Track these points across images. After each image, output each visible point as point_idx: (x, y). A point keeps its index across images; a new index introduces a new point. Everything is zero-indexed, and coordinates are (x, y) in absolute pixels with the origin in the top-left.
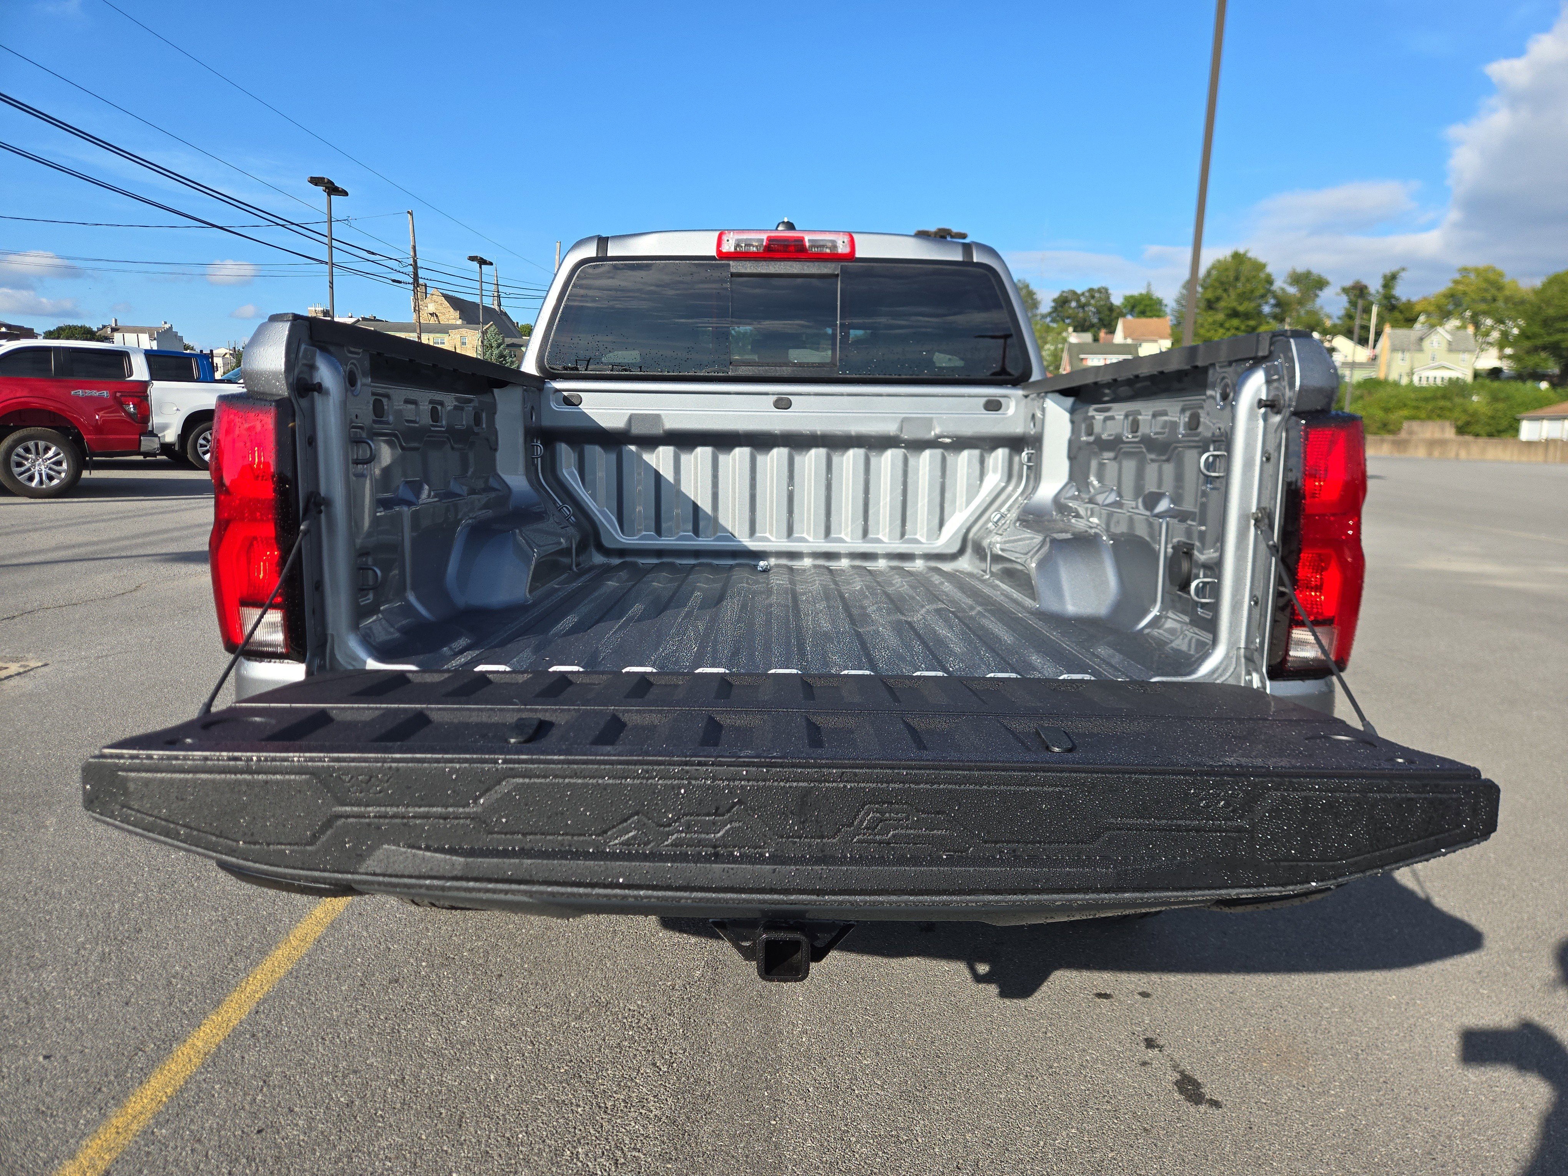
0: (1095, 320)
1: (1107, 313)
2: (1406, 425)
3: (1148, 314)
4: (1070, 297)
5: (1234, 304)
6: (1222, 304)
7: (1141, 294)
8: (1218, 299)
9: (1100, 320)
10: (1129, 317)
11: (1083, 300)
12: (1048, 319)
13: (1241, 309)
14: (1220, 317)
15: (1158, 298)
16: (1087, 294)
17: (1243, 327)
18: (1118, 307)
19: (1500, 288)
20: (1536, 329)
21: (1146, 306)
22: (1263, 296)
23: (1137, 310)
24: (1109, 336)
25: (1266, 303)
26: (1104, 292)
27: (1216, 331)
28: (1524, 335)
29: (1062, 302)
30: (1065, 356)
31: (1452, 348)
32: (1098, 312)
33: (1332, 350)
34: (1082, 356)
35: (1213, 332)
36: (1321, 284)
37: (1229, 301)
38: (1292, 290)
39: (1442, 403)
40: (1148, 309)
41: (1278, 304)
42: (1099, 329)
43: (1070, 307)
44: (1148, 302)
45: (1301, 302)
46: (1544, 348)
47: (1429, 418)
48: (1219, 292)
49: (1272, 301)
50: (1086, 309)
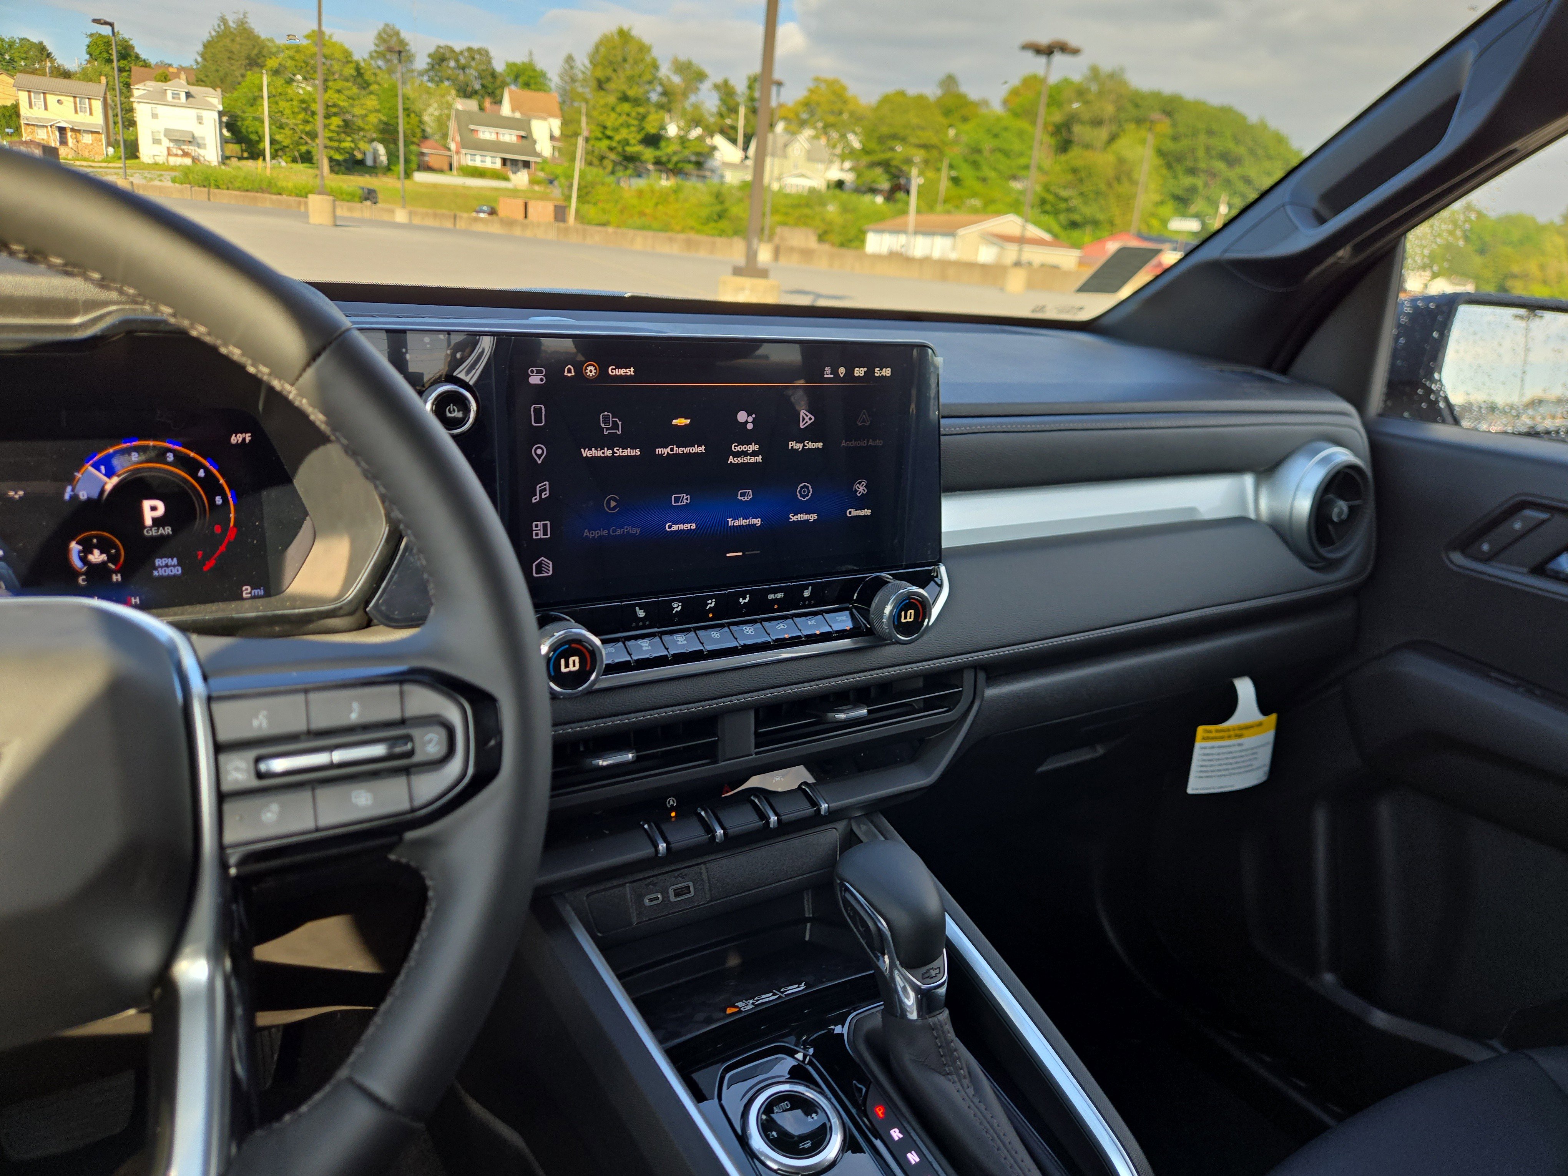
0: (477, 86)
1: (490, 79)
2: (779, 230)
3: (533, 86)
4: (448, 55)
5: (624, 87)
6: (611, 86)
7: (523, 63)
8: (608, 80)
9: (483, 86)
10: (513, 87)
11: (463, 61)
12: (426, 78)
13: (631, 93)
14: (612, 99)
15: (542, 71)
16: (466, 54)
17: (634, 114)
18: (501, 74)
19: (845, 102)
20: (873, 145)
21: (530, 77)
22: (650, 82)
23: (521, 80)
24: (495, 107)
25: (654, 90)
26: (484, 53)
27: (608, 115)
28: (866, 151)
29: (440, 59)
30: (452, 125)
31: (811, 157)
32: (480, 77)
33: (714, 148)
34: (472, 127)
35: (605, 115)
36: (701, 77)
37: (618, 84)
38: (676, 80)
39: (807, 211)
40: (532, 81)
41: (665, 94)
42: (483, 97)
43: (448, 67)
44: (532, 74)
45: (685, 95)
46: (879, 164)
47: (796, 225)
48: (609, 72)
49: (659, 89)
50: (467, 71)
